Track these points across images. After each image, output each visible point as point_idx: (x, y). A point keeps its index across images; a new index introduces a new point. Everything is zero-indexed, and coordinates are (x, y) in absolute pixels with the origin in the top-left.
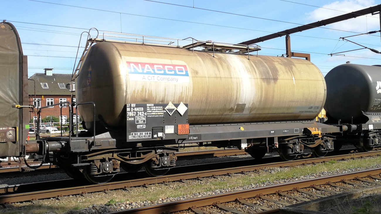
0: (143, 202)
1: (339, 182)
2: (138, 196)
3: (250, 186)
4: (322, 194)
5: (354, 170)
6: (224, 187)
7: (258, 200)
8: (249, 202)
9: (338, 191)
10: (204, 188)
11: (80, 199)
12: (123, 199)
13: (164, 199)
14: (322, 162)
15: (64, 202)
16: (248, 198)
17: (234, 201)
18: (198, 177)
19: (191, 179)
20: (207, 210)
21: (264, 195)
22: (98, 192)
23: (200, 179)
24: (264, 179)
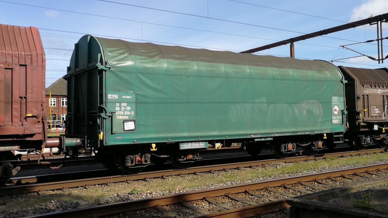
0: (162, 192)
1: (339, 177)
2: (157, 186)
3: (258, 179)
4: (323, 187)
5: (352, 166)
6: (234, 180)
7: (265, 191)
8: (257, 193)
9: (338, 185)
10: (216, 181)
11: (106, 188)
12: (144, 189)
13: (180, 189)
14: (323, 159)
15: (91, 191)
16: (257, 190)
17: (244, 192)
18: (210, 171)
19: (204, 172)
20: (220, 200)
21: (271, 188)
22: (121, 182)
23: (212, 172)
24: (270, 173)
